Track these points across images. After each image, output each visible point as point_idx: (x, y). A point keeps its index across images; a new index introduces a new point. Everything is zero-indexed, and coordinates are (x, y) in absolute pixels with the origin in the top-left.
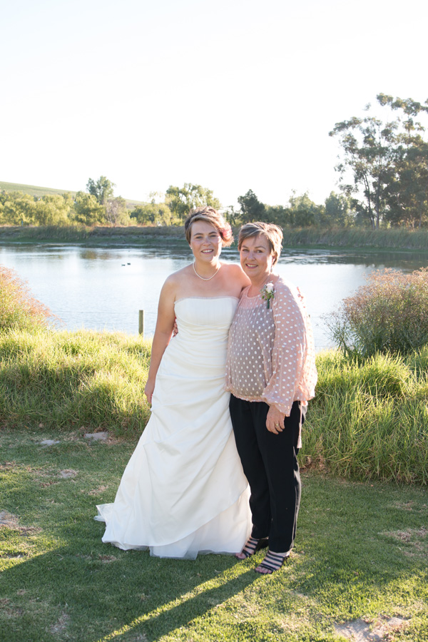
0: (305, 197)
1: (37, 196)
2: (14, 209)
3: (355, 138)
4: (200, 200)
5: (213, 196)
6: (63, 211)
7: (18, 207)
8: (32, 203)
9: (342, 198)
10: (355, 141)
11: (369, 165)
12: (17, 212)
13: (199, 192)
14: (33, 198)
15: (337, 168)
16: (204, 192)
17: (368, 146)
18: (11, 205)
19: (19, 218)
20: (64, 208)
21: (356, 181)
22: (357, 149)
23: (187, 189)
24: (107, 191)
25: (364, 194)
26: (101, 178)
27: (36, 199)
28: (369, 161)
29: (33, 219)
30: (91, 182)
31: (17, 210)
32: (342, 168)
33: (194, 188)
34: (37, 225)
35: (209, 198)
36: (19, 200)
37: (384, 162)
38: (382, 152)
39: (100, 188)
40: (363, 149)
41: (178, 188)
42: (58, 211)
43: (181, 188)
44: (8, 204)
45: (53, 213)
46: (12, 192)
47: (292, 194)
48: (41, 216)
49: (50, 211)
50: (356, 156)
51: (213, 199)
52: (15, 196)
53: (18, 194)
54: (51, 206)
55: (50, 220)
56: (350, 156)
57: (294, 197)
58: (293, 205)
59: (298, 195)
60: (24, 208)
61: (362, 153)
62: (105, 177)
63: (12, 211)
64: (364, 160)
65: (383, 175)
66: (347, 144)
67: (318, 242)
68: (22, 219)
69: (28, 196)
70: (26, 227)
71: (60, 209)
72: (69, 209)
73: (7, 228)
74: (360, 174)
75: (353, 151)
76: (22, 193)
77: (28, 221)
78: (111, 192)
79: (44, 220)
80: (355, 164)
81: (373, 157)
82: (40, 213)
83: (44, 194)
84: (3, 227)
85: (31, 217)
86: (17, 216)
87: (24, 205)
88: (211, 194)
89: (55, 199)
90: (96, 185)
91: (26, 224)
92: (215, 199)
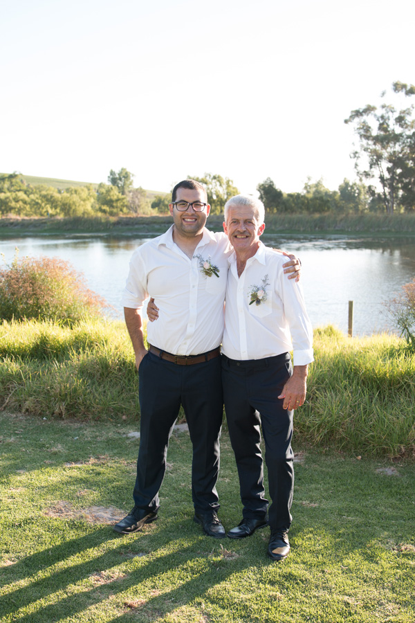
0: (317, 185)
1: (60, 188)
2: (40, 201)
3: (370, 125)
4: (219, 189)
5: (234, 185)
6: (87, 202)
7: (44, 200)
8: (57, 195)
9: (355, 184)
10: (370, 128)
11: (384, 151)
12: (43, 205)
13: (219, 181)
14: (56, 190)
15: (352, 155)
16: (224, 181)
17: (382, 133)
18: (37, 198)
19: (45, 210)
20: (88, 199)
21: (371, 167)
22: (371, 136)
23: (207, 179)
24: (128, 183)
25: (379, 180)
26: (122, 169)
27: (59, 192)
28: (384, 147)
29: (58, 210)
30: (112, 173)
31: (43, 202)
32: (357, 155)
33: (214, 178)
34: (61, 217)
35: (228, 186)
36: (44, 193)
37: (398, 148)
38: (396, 138)
39: (120, 179)
40: (377, 136)
42: (82, 202)
43: (201, 177)
44: (33, 196)
45: (77, 205)
46: (36, 185)
48: (66, 208)
49: (74, 203)
50: (371, 142)
51: (232, 188)
52: (39, 189)
53: (42, 187)
54: (75, 198)
55: (75, 211)
56: (364, 142)
57: (309, 184)
58: (308, 192)
59: (313, 182)
60: (50, 200)
61: (377, 140)
62: (126, 169)
63: (37, 203)
64: (378, 147)
65: (396, 161)
66: (362, 132)
67: (335, 227)
68: (47, 211)
69: (52, 188)
70: (53, 218)
71: (84, 200)
72: (92, 200)
73: (35, 220)
74: (376, 159)
75: (367, 138)
76: (45, 185)
77: (54, 213)
78: (131, 184)
79: (69, 211)
80: (369, 150)
81: (388, 143)
82: (64, 205)
83: (67, 186)
84: (30, 220)
85: (56, 209)
86: (43, 208)
87: (49, 197)
88: (230, 183)
89: (79, 190)
90: (117, 176)
91: (52, 216)
92: (234, 188)
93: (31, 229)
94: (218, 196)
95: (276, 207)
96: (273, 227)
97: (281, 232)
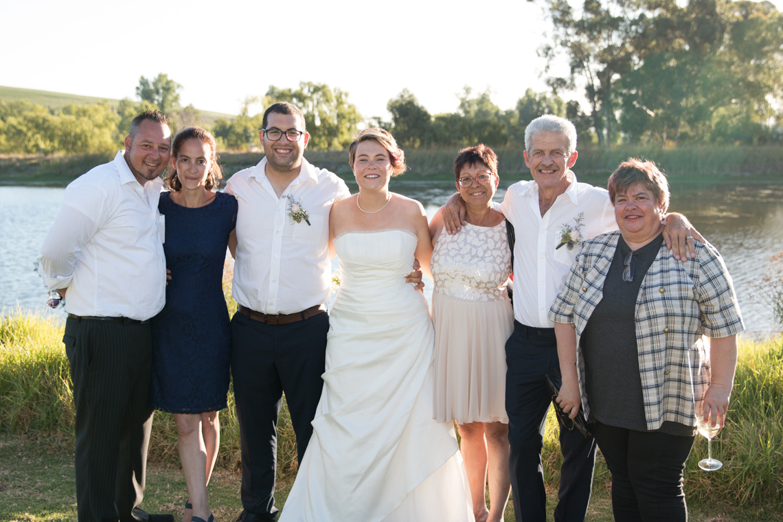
0: (483, 100)
1: (53, 107)
2: (24, 129)
3: (570, 5)
4: (324, 108)
5: (349, 100)
6: (106, 130)
7: (30, 125)
8: (55, 120)
9: (544, 99)
10: (570, 8)
11: (592, 44)
12: (30, 134)
13: (324, 95)
14: (47, 110)
15: (541, 52)
16: (333, 95)
17: (590, 16)
18: (20, 123)
19: (32, 143)
20: (106, 125)
21: (573, 71)
22: (573, 21)
23: (306, 92)
24: (170, 98)
25: (585, 92)
26: (160, 76)
27: (52, 112)
28: (592, 39)
29: (56, 144)
30: (144, 82)
31: (29, 129)
32: (550, 52)
33: (316, 90)
34: (60, 154)
35: (340, 103)
36: (31, 114)
37: (616, 39)
38: (614, 23)
39: (157, 92)
40: (582, 21)
41: (290, 90)
42: (96, 130)
43: (295, 88)
44: (12, 120)
45: (89, 135)
46: (13, 101)
47: (463, 95)
48: (69, 140)
49: (83, 132)
50: (571, 31)
51: (346, 106)
52: (16, 109)
53: (22, 103)
54: (85, 125)
55: (85, 145)
56: (561, 30)
57: (467, 100)
58: (466, 112)
59: (474, 96)
60: (41, 126)
61: (581, 27)
62: (165, 76)
63: (19, 132)
64: (584, 39)
65: (615, 62)
66: (558, 14)
67: (519, 169)
68: (37, 146)
69: (39, 107)
70: (49, 157)
71: (99, 126)
72: (113, 126)
73: (18, 160)
74: (579, 59)
75: (566, 24)
76: (28, 102)
77: (49, 148)
78: (176, 99)
79: (74, 144)
80: (569, 44)
81: (600, 32)
82: (67, 134)
83: (64, 104)
84: (10, 159)
85: (52, 140)
86: (29, 141)
87: (41, 121)
88: (343, 96)
89: (91, 111)
90: (152, 87)
91: (46, 152)
92: (349, 107)
93: (12, 176)
94: (323, 120)
95: (420, 137)
96: (419, 170)
97: (431, 177)
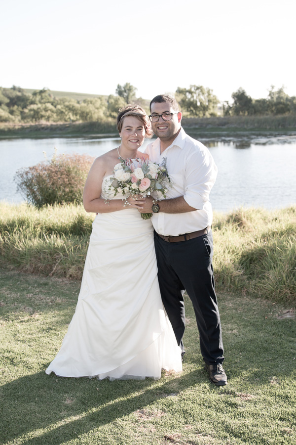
0: (280, 92)
1: (79, 100)
2: (64, 110)
4: (202, 97)
5: (213, 93)
6: (100, 110)
7: (67, 109)
8: (77, 106)
12: (66, 113)
13: (202, 91)
14: (76, 101)
16: (206, 91)
18: (62, 108)
19: (68, 117)
20: (101, 108)
23: (193, 90)
24: (131, 94)
26: (126, 84)
27: (78, 102)
29: (78, 117)
30: (119, 87)
31: (66, 111)
33: (198, 88)
34: (81, 122)
35: (209, 94)
36: (67, 104)
39: (126, 91)
41: (185, 89)
42: (96, 110)
43: (188, 88)
44: (59, 107)
45: (93, 112)
46: (61, 97)
47: (270, 89)
48: (84, 115)
49: (90, 111)
51: (212, 96)
52: (63, 101)
53: (65, 99)
54: (91, 108)
55: (91, 117)
57: (273, 92)
58: (272, 98)
59: (276, 90)
60: (72, 109)
62: (129, 84)
63: (62, 112)
67: (294, 125)
68: (70, 118)
69: (73, 100)
70: (74, 123)
71: (97, 109)
72: (104, 108)
73: (61, 125)
76: (68, 98)
77: (75, 119)
78: (134, 95)
79: (86, 117)
82: (83, 113)
83: (84, 98)
84: (57, 125)
85: (76, 115)
86: (66, 116)
87: (71, 107)
88: (211, 92)
89: (94, 101)
90: (123, 89)
91: (73, 121)
92: (214, 96)
94: (201, 103)
95: (248, 110)
96: (245, 126)
97: (251, 130)
